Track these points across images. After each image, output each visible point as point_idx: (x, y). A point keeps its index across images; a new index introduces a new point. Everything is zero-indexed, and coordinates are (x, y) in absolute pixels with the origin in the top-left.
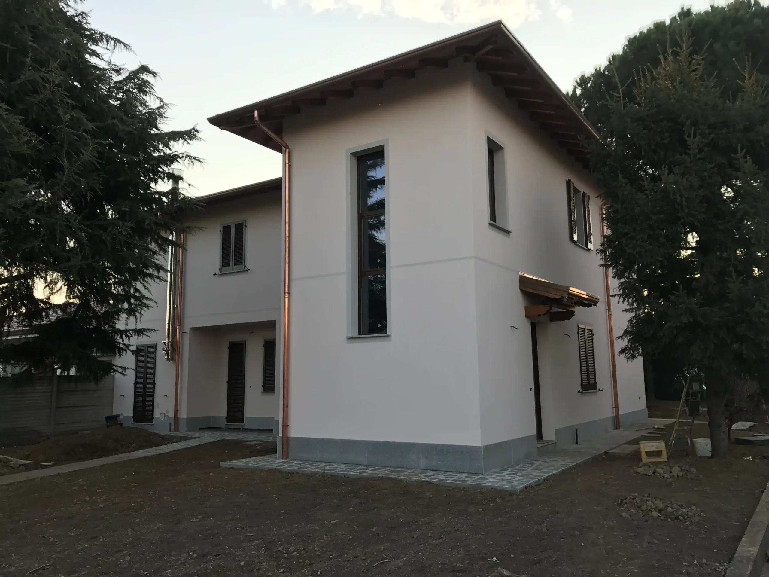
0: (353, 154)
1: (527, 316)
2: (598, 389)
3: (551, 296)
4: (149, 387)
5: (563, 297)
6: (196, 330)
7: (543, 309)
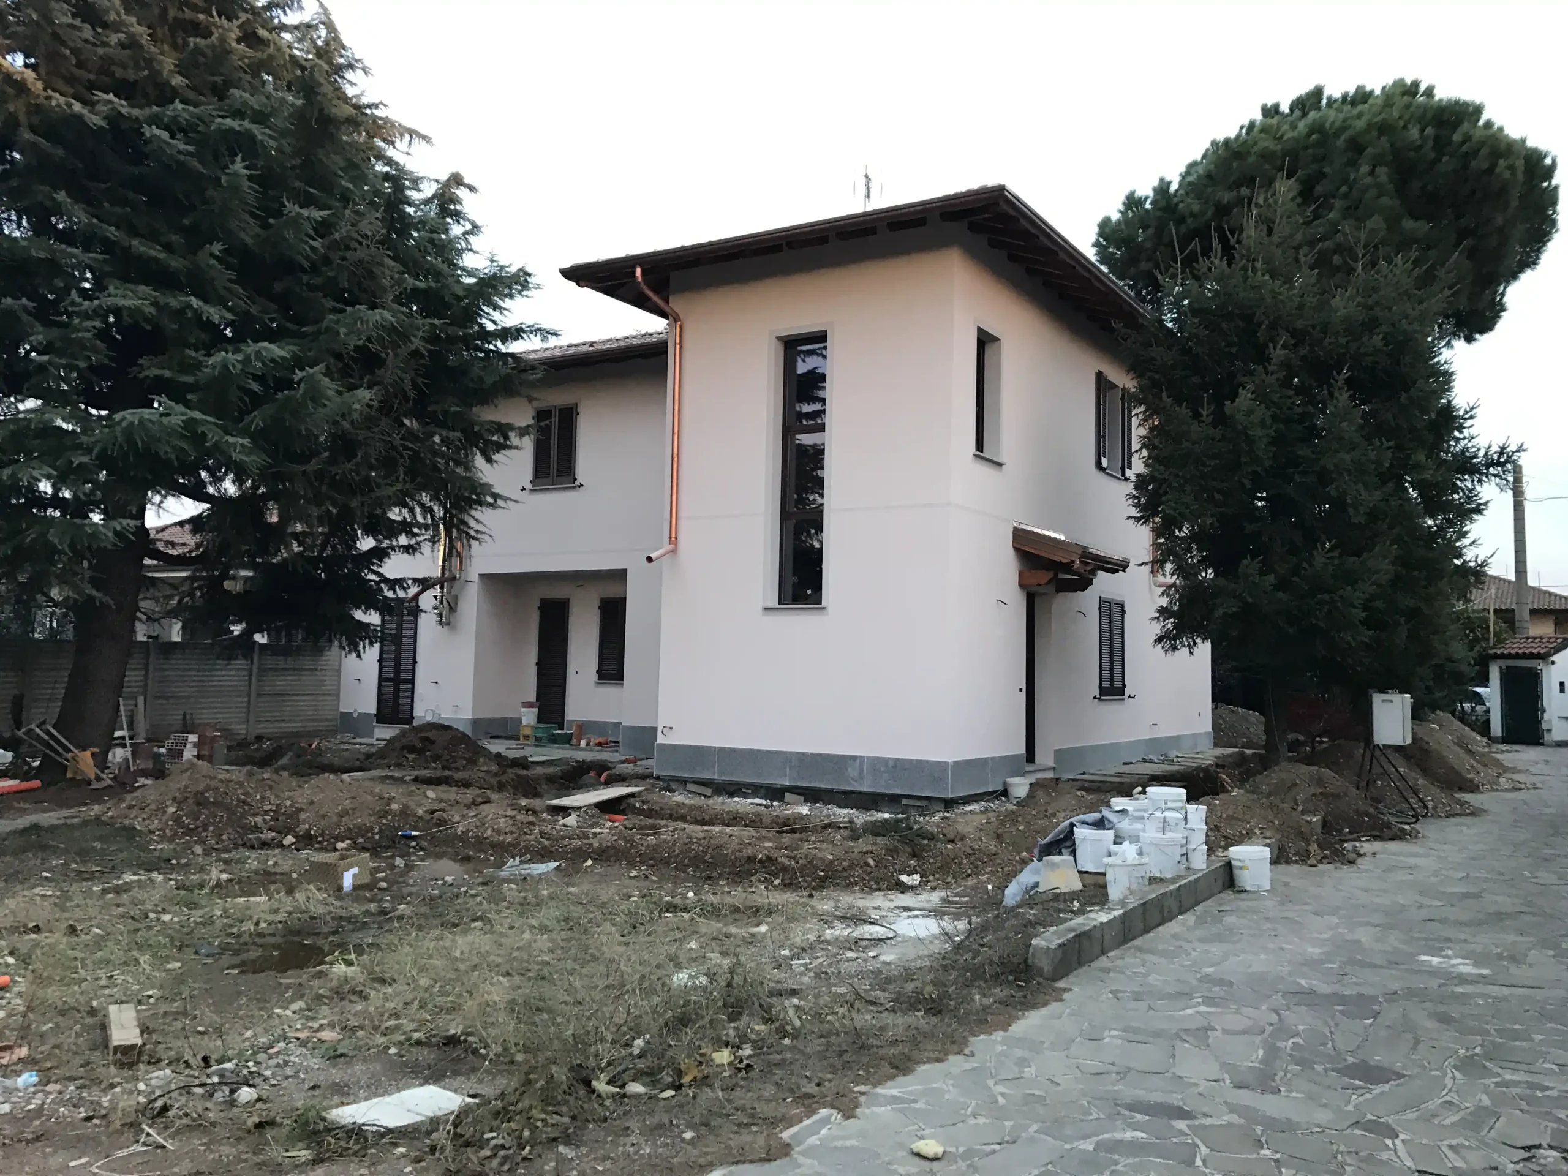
0: (779, 338)
1: (1021, 585)
2: (1127, 694)
3: (1057, 559)
4: (405, 664)
5: (1073, 562)
6: (488, 579)
7: (1045, 576)
